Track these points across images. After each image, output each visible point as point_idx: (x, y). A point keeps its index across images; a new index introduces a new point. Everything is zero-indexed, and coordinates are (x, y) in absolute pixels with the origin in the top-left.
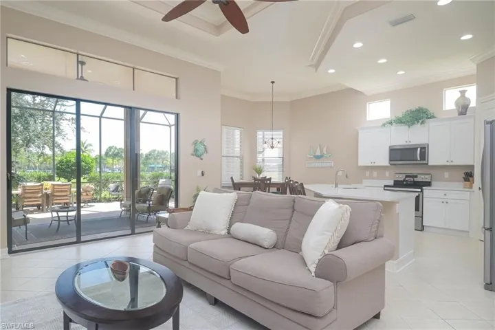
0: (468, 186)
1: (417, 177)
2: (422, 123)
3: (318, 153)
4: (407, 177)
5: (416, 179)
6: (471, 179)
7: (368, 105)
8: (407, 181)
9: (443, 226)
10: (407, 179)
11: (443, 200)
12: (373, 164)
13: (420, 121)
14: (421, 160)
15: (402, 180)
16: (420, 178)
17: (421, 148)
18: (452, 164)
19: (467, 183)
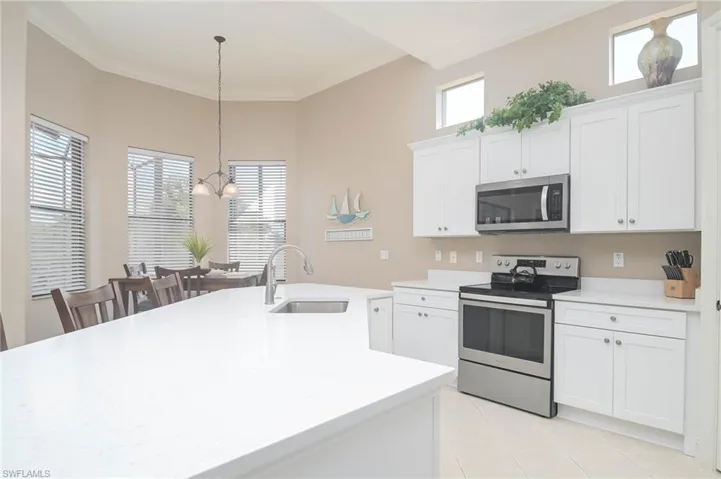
0: (679, 292)
1: (543, 264)
2: (552, 120)
3: (345, 211)
4: (520, 263)
5: (541, 271)
6: (685, 271)
7: (439, 96)
8: (518, 275)
9: (606, 410)
10: (519, 270)
11: (608, 335)
12: (443, 234)
13: (549, 114)
14: (551, 218)
15: (507, 270)
16: (552, 268)
17: (552, 188)
18: (631, 228)
19: (674, 282)
